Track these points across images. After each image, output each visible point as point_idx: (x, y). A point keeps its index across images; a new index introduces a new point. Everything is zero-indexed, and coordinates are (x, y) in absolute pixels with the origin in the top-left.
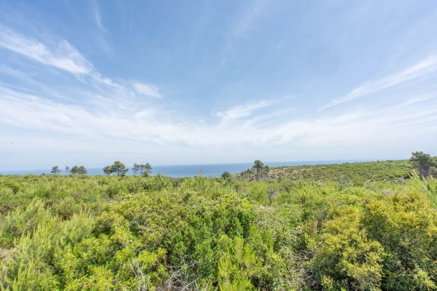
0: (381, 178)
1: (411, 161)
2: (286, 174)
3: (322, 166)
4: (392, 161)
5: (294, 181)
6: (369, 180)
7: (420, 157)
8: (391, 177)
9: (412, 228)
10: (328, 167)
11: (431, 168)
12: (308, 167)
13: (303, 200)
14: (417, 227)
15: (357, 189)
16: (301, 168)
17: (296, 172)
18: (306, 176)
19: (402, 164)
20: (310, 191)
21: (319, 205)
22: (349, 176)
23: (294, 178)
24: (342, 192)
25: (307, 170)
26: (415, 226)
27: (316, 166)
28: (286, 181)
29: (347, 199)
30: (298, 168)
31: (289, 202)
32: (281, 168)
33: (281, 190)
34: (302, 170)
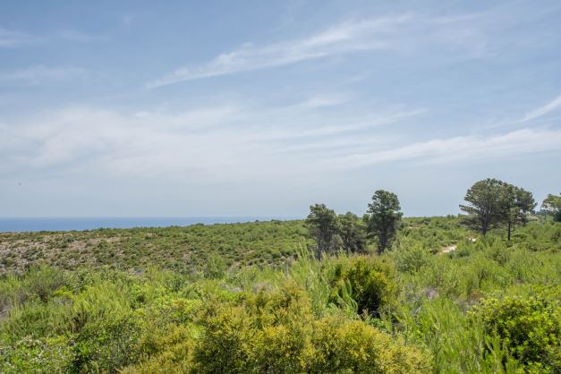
0: (258, 258)
1: (307, 222)
2: (51, 254)
3: (144, 230)
4: (278, 223)
5: (67, 272)
6: (238, 264)
7: (321, 215)
8: (275, 256)
9: (278, 356)
10: (159, 233)
11: (334, 236)
12: (111, 234)
13: (80, 322)
14: (287, 355)
15: (211, 283)
16: (93, 237)
17: (77, 246)
18: (104, 257)
19: (293, 229)
20: (102, 296)
21: (116, 331)
22: (201, 255)
23: (72, 262)
24: (180, 293)
25: (109, 241)
26: (284, 353)
27: (132, 231)
28: (44, 272)
29: (181, 309)
30: (85, 235)
31: (43, 332)
32: (37, 237)
33: (24, 299)
34: (95, 242)
